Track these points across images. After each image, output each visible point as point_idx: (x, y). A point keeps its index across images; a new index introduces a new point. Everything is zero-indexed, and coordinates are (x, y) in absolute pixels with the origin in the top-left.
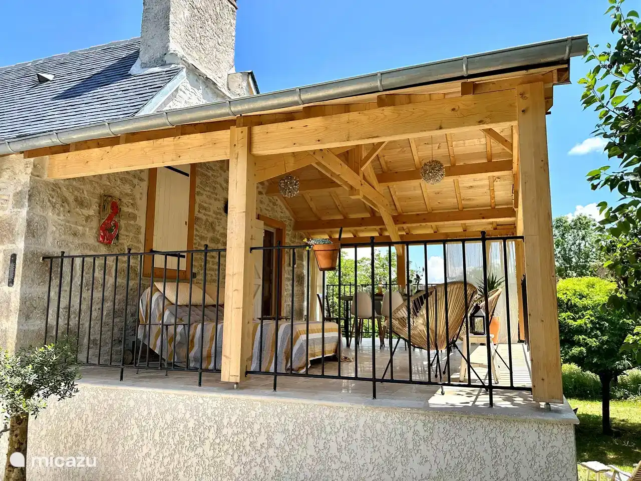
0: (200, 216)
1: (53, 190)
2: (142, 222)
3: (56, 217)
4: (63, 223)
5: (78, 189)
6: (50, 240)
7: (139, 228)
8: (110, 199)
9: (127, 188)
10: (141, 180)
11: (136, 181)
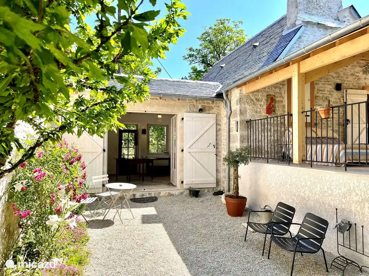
0: (318, 95)
1: (247, 97)
2: (286, 103)
3: (249, 107)
4: (252, 108)
5: (256, 95)
6: (248, 115)
7: (284, 106)
8: (269, 96)
9: (278, 90)
10: (284, 85)
11: (281, 86)
